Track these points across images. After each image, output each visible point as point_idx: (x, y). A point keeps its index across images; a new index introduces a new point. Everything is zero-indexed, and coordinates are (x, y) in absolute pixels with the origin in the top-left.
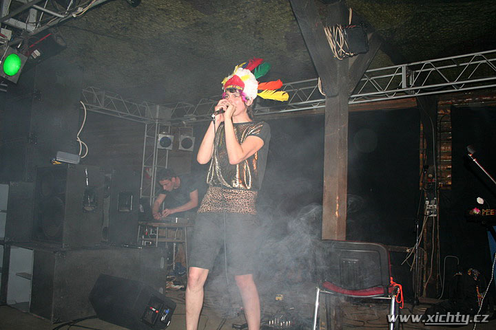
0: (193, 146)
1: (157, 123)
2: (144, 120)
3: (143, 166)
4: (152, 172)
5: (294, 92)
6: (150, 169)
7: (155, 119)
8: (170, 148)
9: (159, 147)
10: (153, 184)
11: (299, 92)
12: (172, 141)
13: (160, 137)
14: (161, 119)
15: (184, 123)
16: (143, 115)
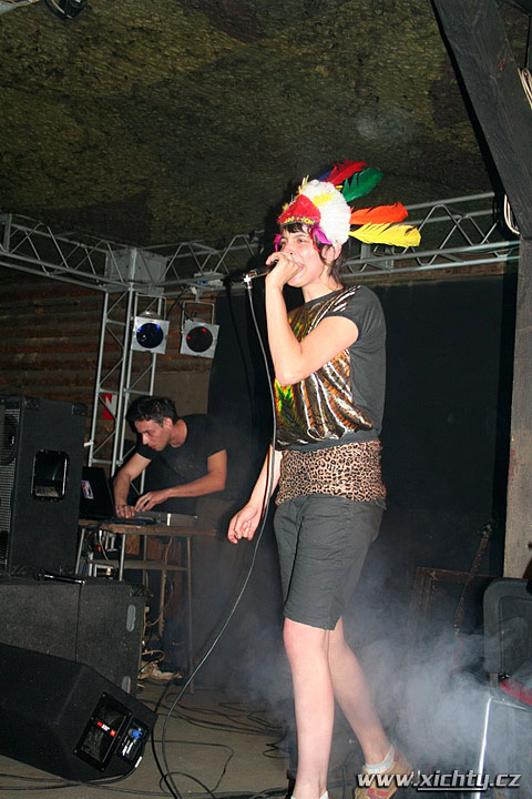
0: (213, 347)
1: (131, 290)
2: (102, 283)
3: (99, 390)
4: (118, 405)
5: (453, 222)
6: (114, 398)
7: (127, 281)
8: (160, 350)
9: (135, 346)
10: (120, 433)
11: (465, 223)
12: (166, 333)
13: (139, 323)
14: (141, 282)
15: (194, 291)
16: (101, 271)
